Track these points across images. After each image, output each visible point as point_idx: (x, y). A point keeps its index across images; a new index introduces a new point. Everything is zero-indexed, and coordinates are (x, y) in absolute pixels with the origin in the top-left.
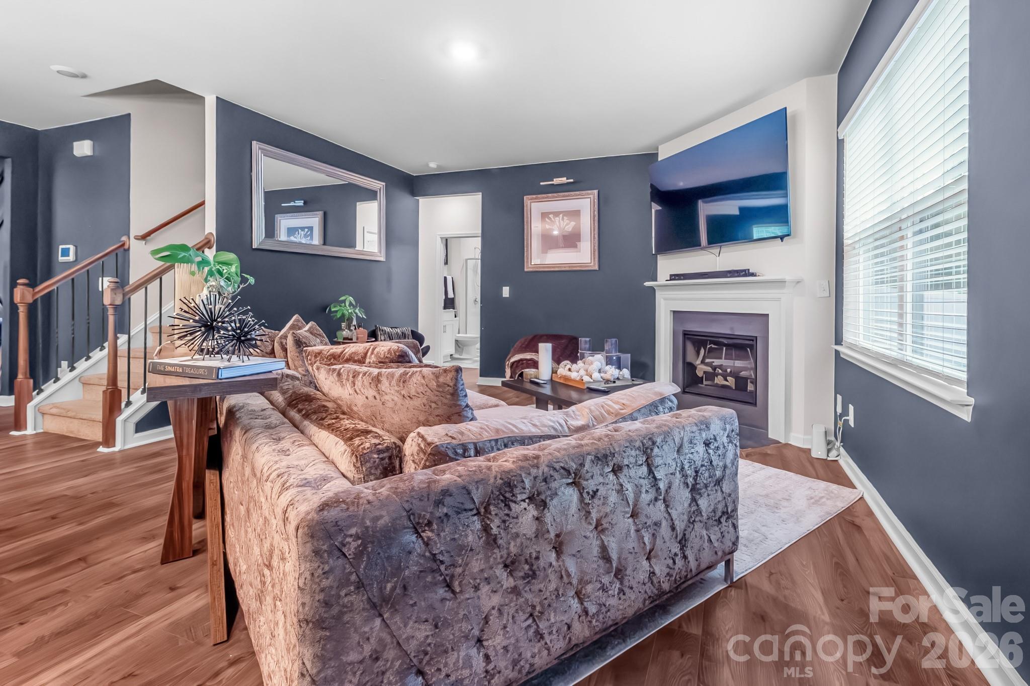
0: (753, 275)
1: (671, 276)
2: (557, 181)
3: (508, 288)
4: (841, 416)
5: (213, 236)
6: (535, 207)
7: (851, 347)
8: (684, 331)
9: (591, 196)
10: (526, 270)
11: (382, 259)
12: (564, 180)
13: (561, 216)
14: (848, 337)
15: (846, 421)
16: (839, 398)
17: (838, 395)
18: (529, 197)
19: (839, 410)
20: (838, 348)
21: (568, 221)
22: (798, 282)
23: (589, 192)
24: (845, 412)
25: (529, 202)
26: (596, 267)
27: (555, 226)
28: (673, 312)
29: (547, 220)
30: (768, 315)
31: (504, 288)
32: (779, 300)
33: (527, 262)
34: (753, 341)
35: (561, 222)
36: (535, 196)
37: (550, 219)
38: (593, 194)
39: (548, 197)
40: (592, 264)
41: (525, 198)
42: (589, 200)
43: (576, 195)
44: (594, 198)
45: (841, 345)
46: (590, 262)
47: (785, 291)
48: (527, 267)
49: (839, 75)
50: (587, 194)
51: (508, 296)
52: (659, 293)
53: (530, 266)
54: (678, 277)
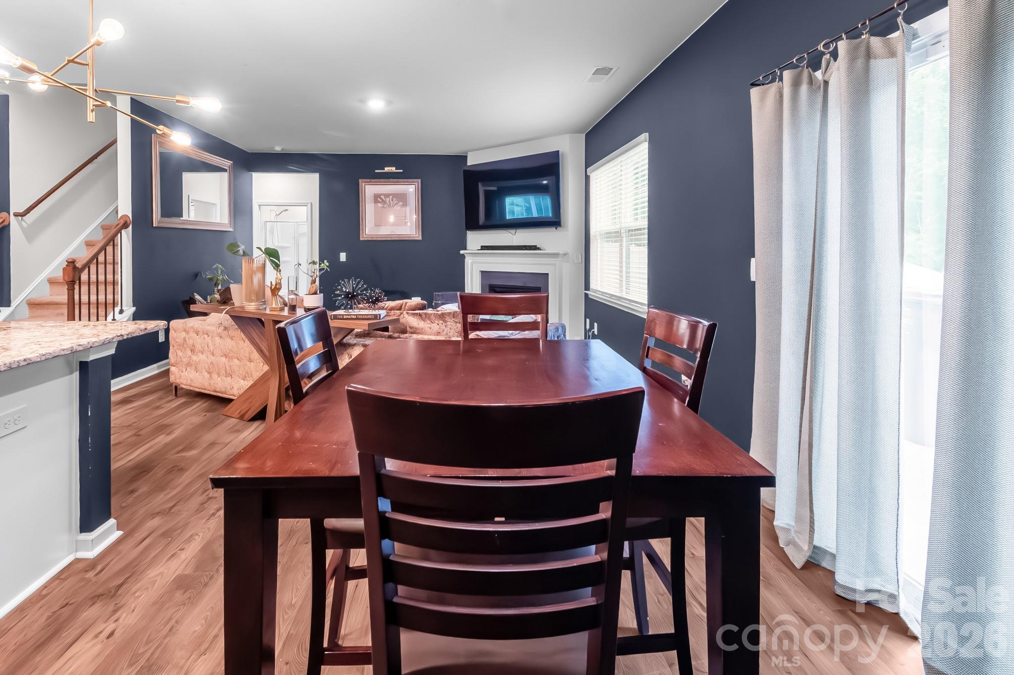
0: (539, 249)
1: (482, 247)
2: (387, 169)
3: (345, 253)
4: (590, 330)
5: (129, 218)
6: (370, 190)
7: (595, 291)
8: (490, 284)
9: (416, 184)
10: (361, 239)
11: (231, 230)
12: (393, 169)
13: (391, 197)
14: (593, 285)
15: (593, 332)
16: (588, 320)
17: (587, 319)
18: (364, 180)
19: (588, 327)
20: (586, 292)
21: (396, 202)
22: (565, 254)
23: (415, 180)
24: (592, 327)
25: (364, 184)
26: (420, 238)
27: (386, 205)
28: (482, 272)
29: (379, 200)
30: (547, 274)
31: (341, 254)
32: (555, 265)
33: (363, 233)
34: (538, 290)
35: (391, 202)
36: (368, 180)
37: (381, 199)
38: (418, 182)
39: (380, 182)
40: (417, 235)
41: (360, 181)
42: (414, 186)
43: (404, 182)
44: (418, 185)
45: (589, 291)
46: (415, 234)
47: (558, 260)
48: (363, 237)
49: (586, 135)
50: (413, 182)
51: (345, 260)
52: (469, 258)
53: (365, 235)
54: (487, 248)
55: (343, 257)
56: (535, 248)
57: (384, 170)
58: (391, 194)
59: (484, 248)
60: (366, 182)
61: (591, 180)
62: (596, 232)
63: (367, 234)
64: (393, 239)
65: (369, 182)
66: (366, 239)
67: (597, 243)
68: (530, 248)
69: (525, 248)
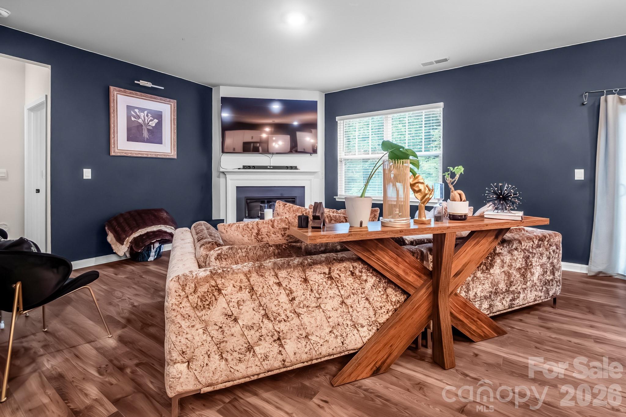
0: (298, 169)
6: (122, 99)
8: (247, 197)
9: (172, 104)
18: (115, 88)
23: (172, 100)
26: (175, 157)
27: (141, 119)
28: (237, 187)
29: (133, 113)
30: (304, 187)
31: (85, 170)
32: (310, 180)
33: (114, 147)
34: (294, 199)
35: (146, 118)
37: (135, 112)
38: (174, 102)
39: (136, 94)
40: (172, 154)
41: (112, 88)
42: (169, 106)
43: (161, 100)
44: (174, 105)
45: (337, 196)
46: (170, 152)
47: (313, 176)
48: (114, 152)
49: (325, 95)
50: (169, 102)
51: (90, 178)
52: (227, 176)
53: (116, 151)
54: (249, 167)
55: (87, 174)
56: (296, 168)
57: (139, 81)
58: (146, 109)
59: (245, 167)
60: (119, 91)
61: (339, 125)
62: (341, 159)
63: (118, 150)
64: (149, 156)
65: (123, 92)
66: (119, 154)
67: (341, 165)
68: (292, 168)
69: (287, 168)
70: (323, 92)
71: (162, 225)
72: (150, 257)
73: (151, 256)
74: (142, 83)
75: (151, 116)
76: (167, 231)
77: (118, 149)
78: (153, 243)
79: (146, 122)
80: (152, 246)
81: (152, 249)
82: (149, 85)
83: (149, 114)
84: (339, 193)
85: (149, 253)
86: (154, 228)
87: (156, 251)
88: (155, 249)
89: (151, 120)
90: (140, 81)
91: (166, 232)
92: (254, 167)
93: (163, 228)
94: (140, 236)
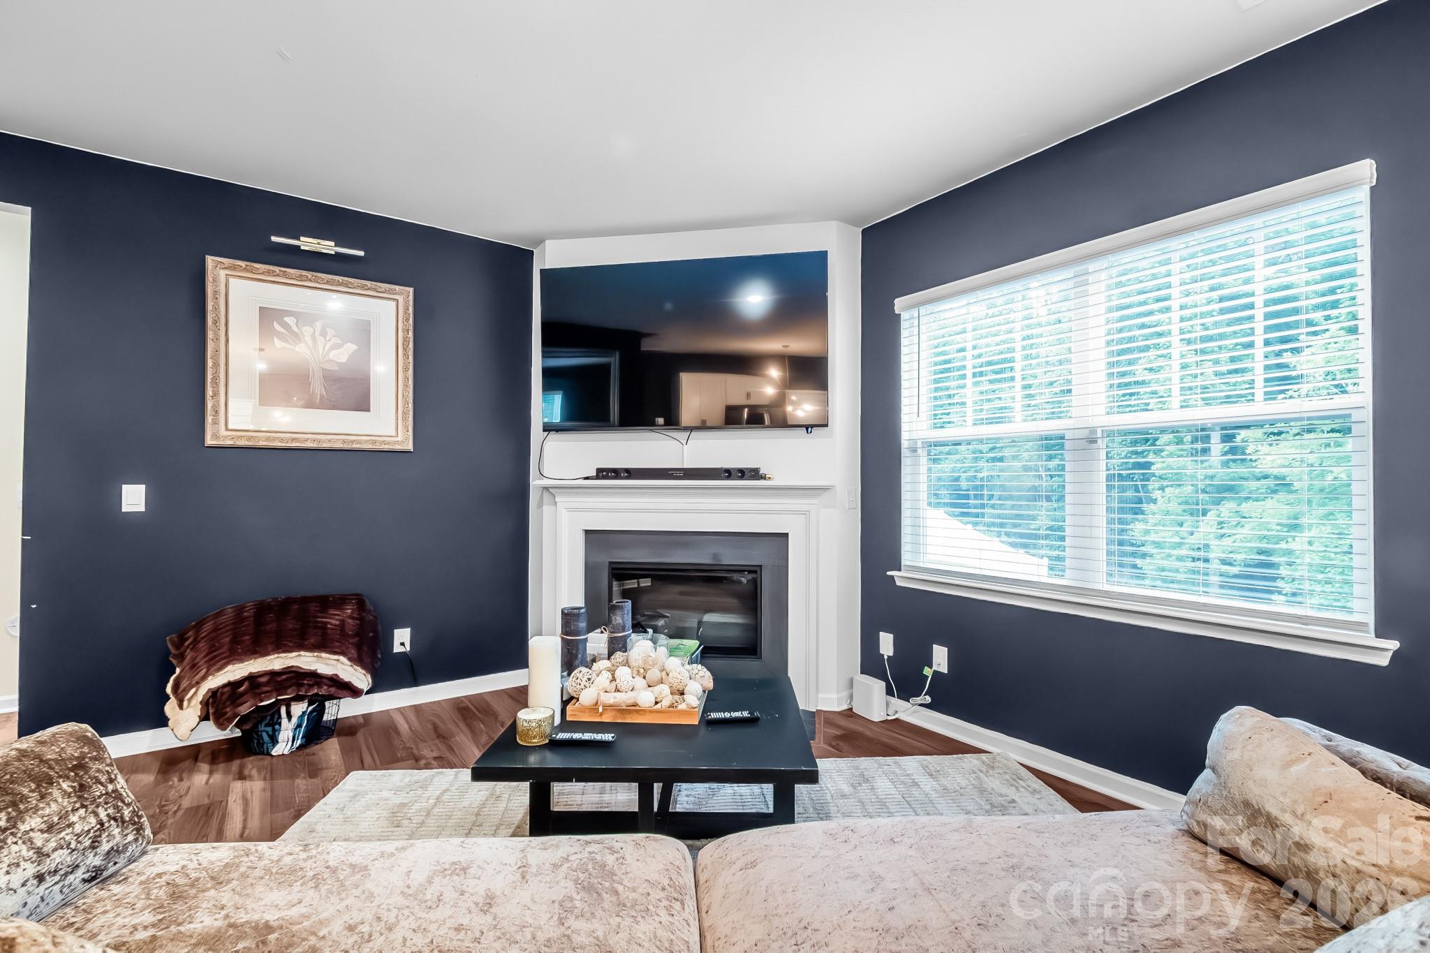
0: (763, 477)
1: (599, 471)
3: (142, 488)
8: (611, 563)
9: (400, 297)
10: (208, 442)
18: (224, 262)
19: (888, 652)
23: (396, 288)
25: (223, 273)
26: (409, 446)
27: (302, 345)
28: (587, 532)
29: (277, 328)
30: (786, 535)
31: (128, 488)
32: (805, 513)
33: (215, 423)
34: (755, 572)
35: (320, 340)
36: (243, 264)
37: (286, 326)
38: (405, 295)
39: (285, 275)
40: (399, 438)
41: (210, 260)
42: (393, 304)
43: (363, 287)
44: (406, 302)
45: (900, 570)
46: (393, 433)
47: (814, 501)
48: (215, 436)
49: (865, 232)
50: (390, 292)
51: (142, 508)
52: (557, 499)
53: (223, 432)
54: (616, 473)
55: (134, 498)
56: (755, 474)
57: (299, 239)
58: (317, 317)
59: (602, 473)
60: (234, 268)
61: (904, 325)
62: (915, 441)
63: (227, 429)
64: (326, 445)
65: (245, 270)
66: (229, 443)
67: (916, 464)
68: (742, 474)
69: (728, 474)
70: (853, 222)
71: (302, 653)
72: (278, 742)
73: (280, 740)
74: (307, 243)
75: (335, 336)
76: (319, 671)
77: (230, 427)
78: (288, 703)
79: (321, 352)
80: (283, 710)
81: (284, 721)
82: (327, 247)
83: (328, 330)
84: (906, 558)
85: (274, 730)
86: (276, 662)
87: (299, 726)
88: (295, 720)
89: (335, 347)
90: (302, 238)
91: (314, 675)
92: (630, 473)
93: (306, 660)
94: (230, 684)
